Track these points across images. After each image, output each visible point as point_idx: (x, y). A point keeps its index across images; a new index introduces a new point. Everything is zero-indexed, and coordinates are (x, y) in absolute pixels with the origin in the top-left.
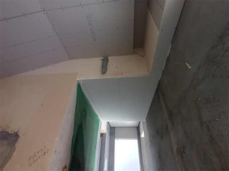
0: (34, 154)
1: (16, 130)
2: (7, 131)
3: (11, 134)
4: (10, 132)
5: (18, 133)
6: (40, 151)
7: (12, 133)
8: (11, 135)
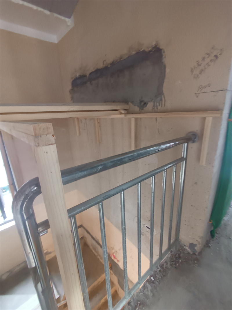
0: (198, 62)
1: (154, 44)
2: (142, 50)
3: (150, 51)
4: (147, 50)
5: (158, 47)
6: (207, 56)
7: (150, 49)
8: (151, 53)
